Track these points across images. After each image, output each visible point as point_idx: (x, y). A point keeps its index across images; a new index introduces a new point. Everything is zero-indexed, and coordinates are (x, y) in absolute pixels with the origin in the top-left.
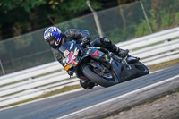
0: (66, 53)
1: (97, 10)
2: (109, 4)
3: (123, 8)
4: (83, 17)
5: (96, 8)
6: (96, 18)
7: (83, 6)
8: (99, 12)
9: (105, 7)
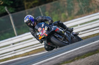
0: (39, 29)
1: (11, 13)
2: (19, 9)
3: (28, 11)
4: (3, 17)
5: (11, 11)
6: (11, 17)
7: (3, 10)
8: (13, 14)
9: (17, 11)
